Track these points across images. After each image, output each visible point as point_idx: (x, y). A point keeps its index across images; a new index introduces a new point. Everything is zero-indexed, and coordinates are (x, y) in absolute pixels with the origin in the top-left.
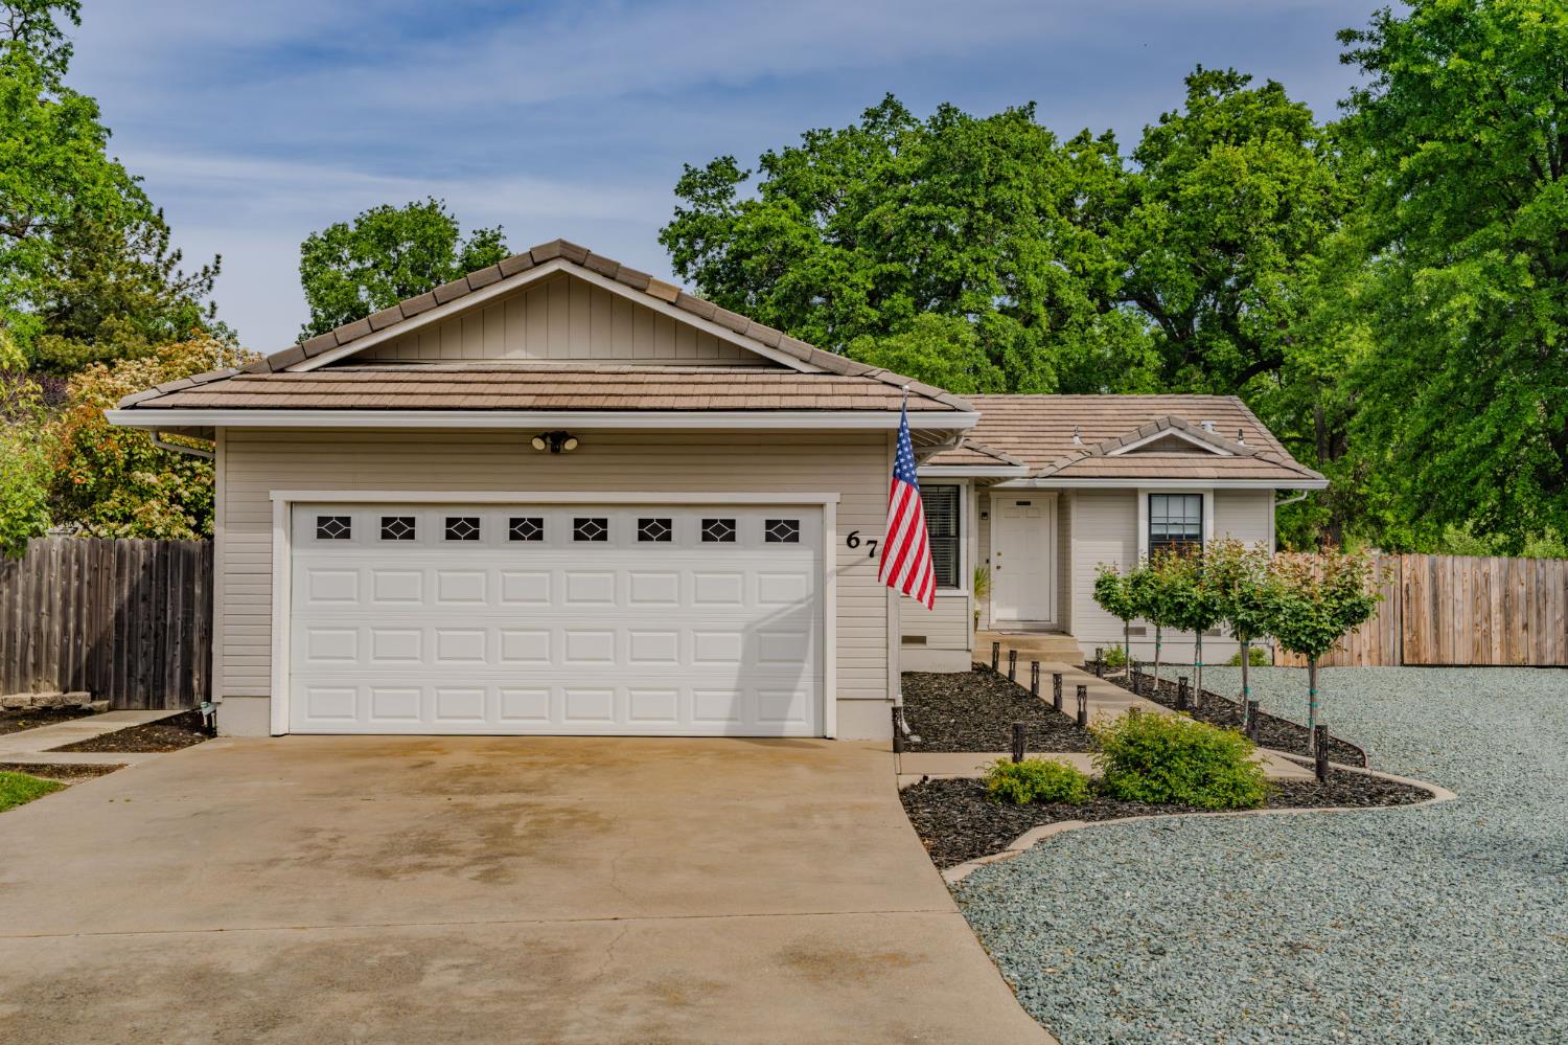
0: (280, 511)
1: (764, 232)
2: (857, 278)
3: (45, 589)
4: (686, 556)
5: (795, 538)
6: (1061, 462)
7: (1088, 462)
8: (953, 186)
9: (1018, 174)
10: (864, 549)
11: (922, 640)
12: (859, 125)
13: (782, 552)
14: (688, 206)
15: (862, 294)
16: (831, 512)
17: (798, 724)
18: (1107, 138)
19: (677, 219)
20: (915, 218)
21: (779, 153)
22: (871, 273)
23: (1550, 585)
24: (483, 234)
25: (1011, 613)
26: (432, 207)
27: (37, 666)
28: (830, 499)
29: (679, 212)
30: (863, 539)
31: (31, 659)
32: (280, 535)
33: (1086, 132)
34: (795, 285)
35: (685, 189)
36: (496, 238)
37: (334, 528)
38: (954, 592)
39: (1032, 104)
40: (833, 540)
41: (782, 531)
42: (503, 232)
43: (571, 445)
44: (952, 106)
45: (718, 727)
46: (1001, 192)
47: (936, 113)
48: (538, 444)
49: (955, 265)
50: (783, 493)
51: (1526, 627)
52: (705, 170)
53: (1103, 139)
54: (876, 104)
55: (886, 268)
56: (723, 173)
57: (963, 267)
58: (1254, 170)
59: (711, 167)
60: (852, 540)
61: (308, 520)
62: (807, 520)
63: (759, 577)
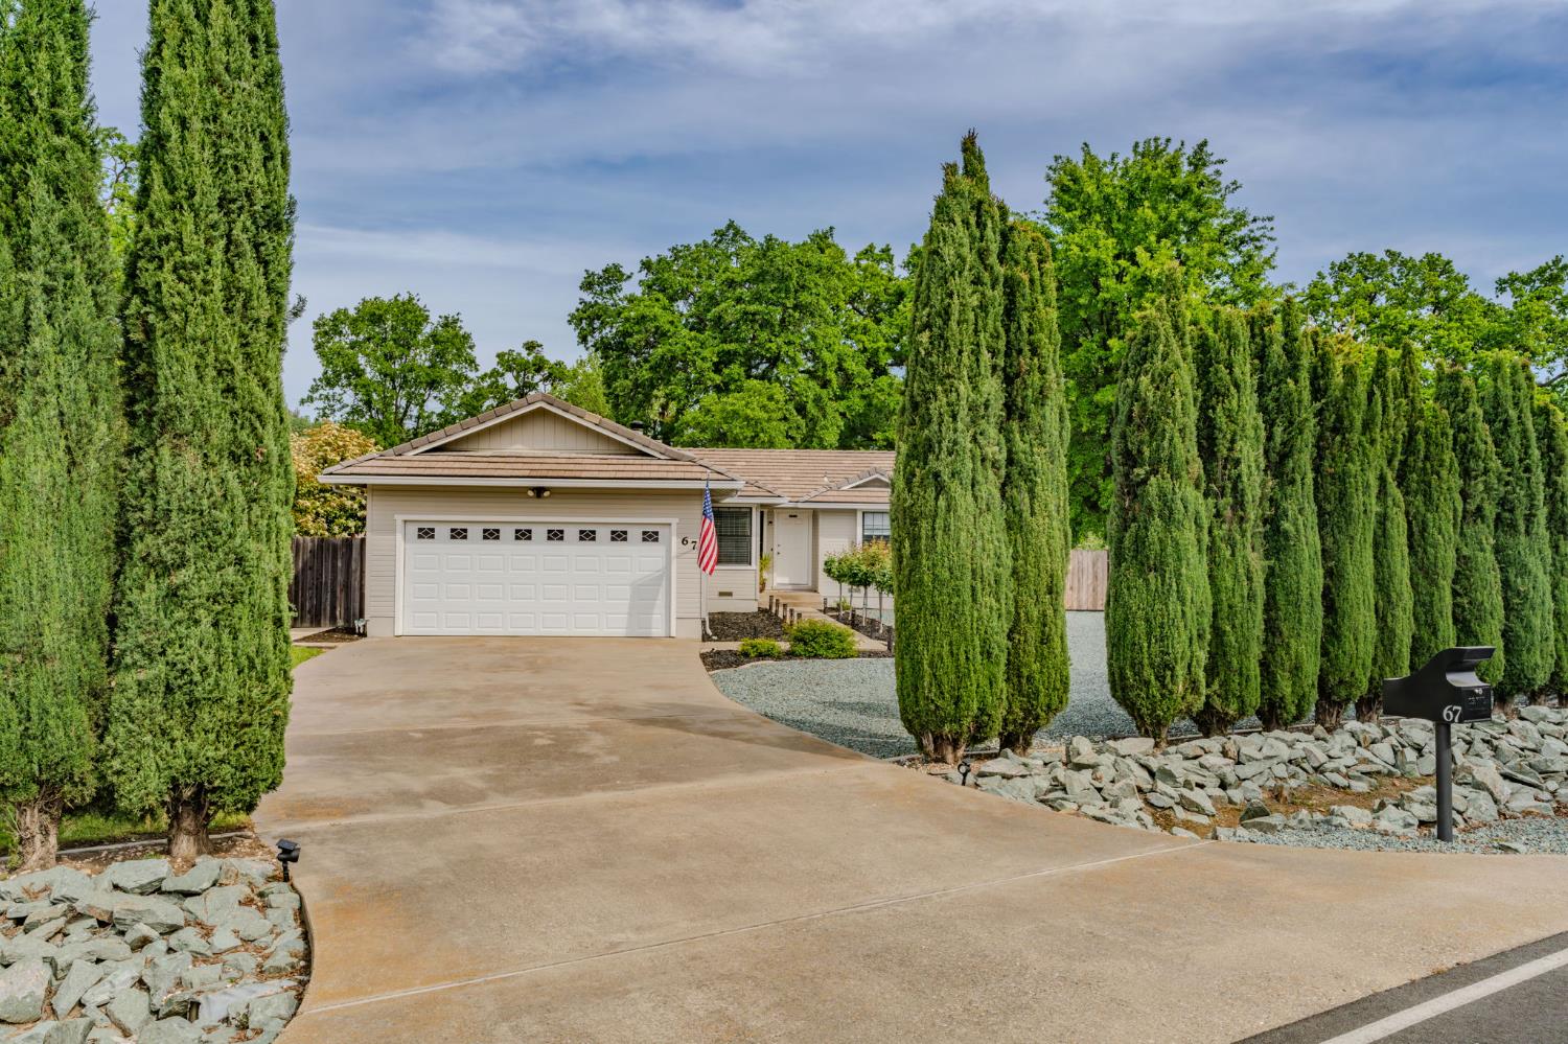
0: (399, 524)
1: (642, 319)
2: (706, 353)
4: (603, 547)
5: (656, 540)
6: (813, 493)
7: (829, 493)
8: (772, 291)
9: (816, 284)
10: (690, 545)
11: (730, 594)
12: (710, 240)
13: (650, 545)
14: (588, 297)
15: (709, 364)
16: (674, 527)
17: (658, 630)
18: (886, 250)
19: (581, 307)
20: (746, 313)
21: (654, 259)
22: (716, 349)
23: (1085, 565)
24: (446, 318)
25: (786, 580)
26: (411, 299)
28: (674, 521)
29: (582, 302)
30: (690, 541)
32: (399, 537)
33: (871, 246)
34: (662, 357)
35: (588, 285)
36: (455, 321)
37: (426, 533)
38: (749, 567)
39: (831, 228)
40: (675, 541)
41: (650, 537)
42: (460, 317)
43: (546, 494)
45: (621, 632)
46: (804, 297)
47: (763, 240)
48: (531, 493)
49: (773, 346)
50: (650, 517)
51: (1071, 588)
52: (601, 273)
53: (883, 251)
54: (723, 227)
55: (727, 347)
56: (613, 276)
57: (779, 348)
59: (605, 271)
60: (685, 542)
61: (413, 530)
62: (662, 532)
63: (639, 559)
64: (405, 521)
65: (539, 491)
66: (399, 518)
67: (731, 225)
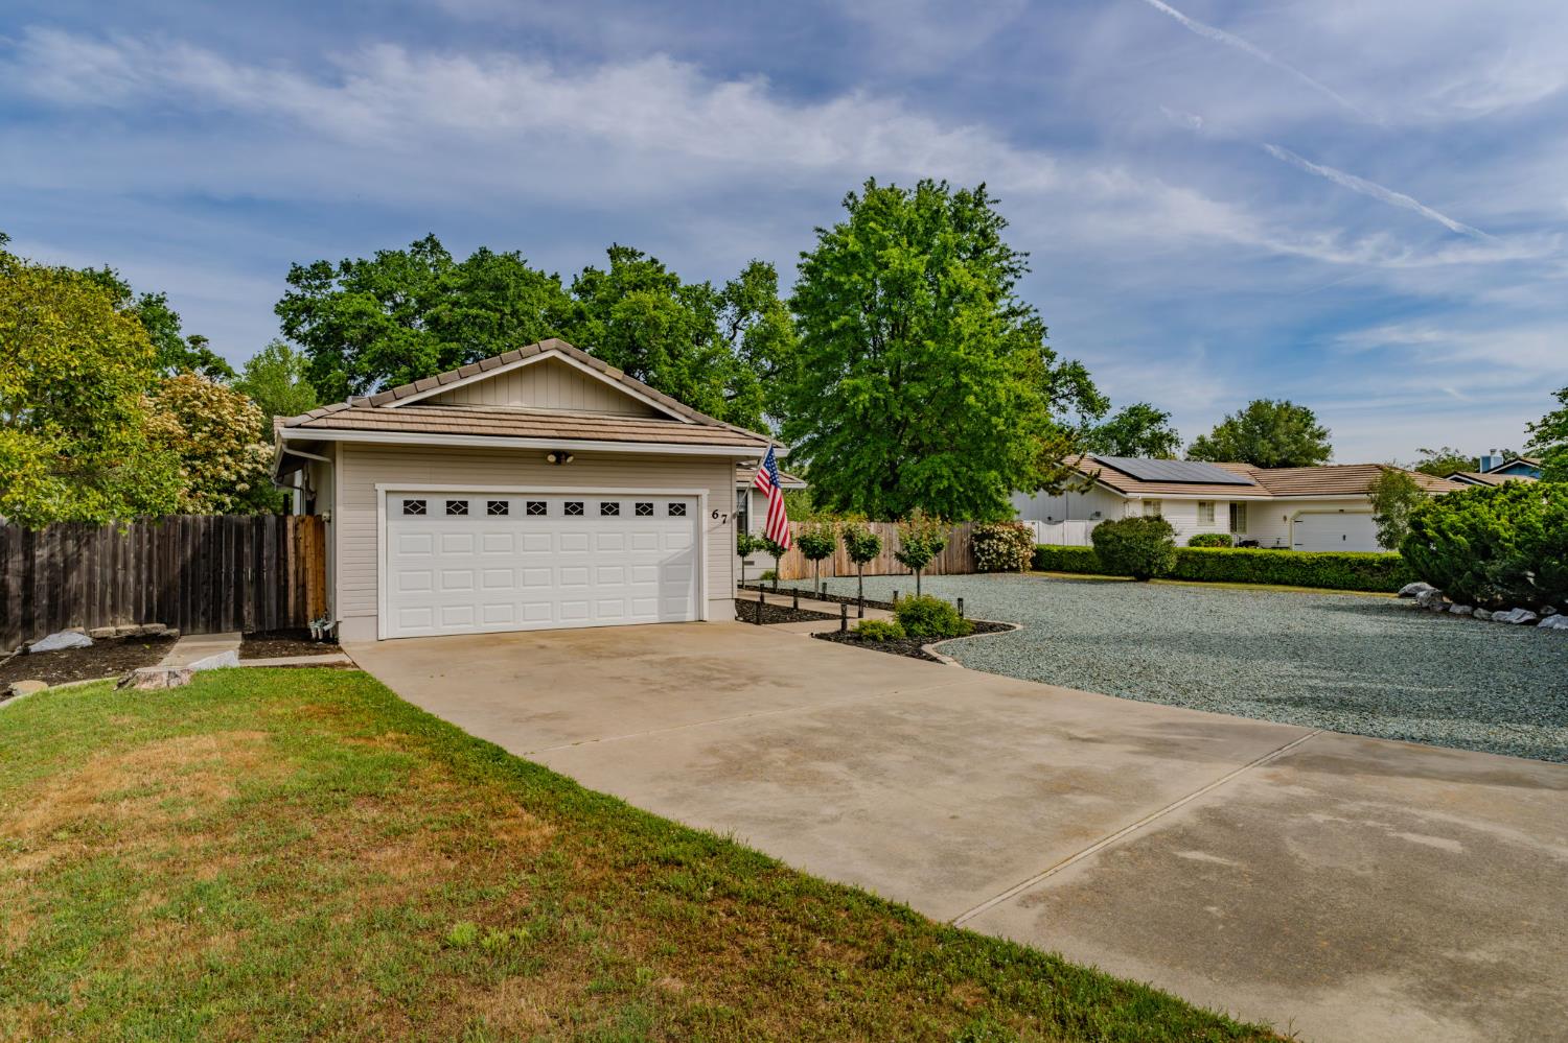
0: (382, 495)
1: (360, 314)
2: (429, 350)
3: (120, 551)
4: (627, 523)
5: (683, 514)
8: (490, 298)
9: (530, 295)
10: (721, 519)
12: (408, 251)
13: (677, 520)
14: (297, 291)
15: (434, 361)
16: (705, 500)
17: (689, 614)
18: (555, 277)
19: (286, 299)
20: (467, 316)
21: (354, 262)
22: (438, 347)
24: (150, 296)
27: (114, 608)
28: (704, 492)
29: (288, 294)
30: (720, 514)
31: (108, 601)
32: (382, 511)
33: (543, 272)
34: (383, 350)
35: (295, 278)
36: (160, 301)
37: (415, 508)
39: (518, 252)
40: (706, 514)
41: (677, 510)
42: (167, 297)
43: (570, 459)
44: (488, 249)
45: (654, 618)
47: (477, 252)
48: (552, 458)
50: (677, 489)
52: (309, 268)
53: (553, 277)
54: (421, 238)
55: (449, 345)
56: (321, 271)
58: (655, 308)
59: (314, 267)
60: (715, 515)
61: (398, 503)
62: (690, 505)
63: (668, 536)
64: (387, 492)
65: (561, 455)
66: (382, 487)
67: (430, 239)
